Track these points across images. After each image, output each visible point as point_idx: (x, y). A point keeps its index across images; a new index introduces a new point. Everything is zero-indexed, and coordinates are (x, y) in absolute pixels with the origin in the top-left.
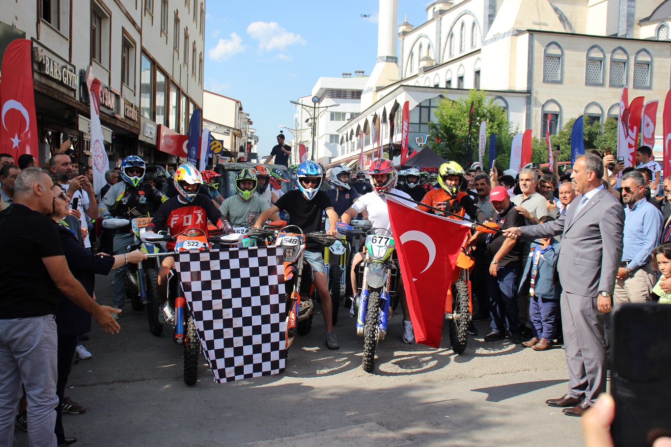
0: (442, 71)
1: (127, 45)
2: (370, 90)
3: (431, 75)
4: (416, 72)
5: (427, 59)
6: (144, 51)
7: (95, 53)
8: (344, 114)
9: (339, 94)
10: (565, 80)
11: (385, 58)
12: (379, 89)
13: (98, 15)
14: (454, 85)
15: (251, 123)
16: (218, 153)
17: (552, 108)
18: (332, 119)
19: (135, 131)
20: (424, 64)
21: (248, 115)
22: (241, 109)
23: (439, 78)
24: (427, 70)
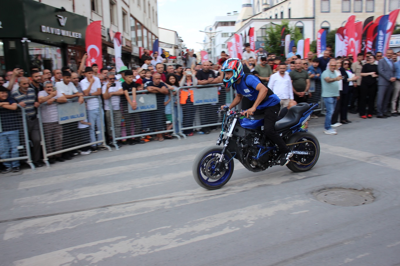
0: (273, 10)
1: (124, 14)
2: (239, 21)
3: (268, 12)
4: (261, 11)
5: (266, 4)
6: (131, 16)
7: (112, 20)
8: (228, 33)
9: (225, 24)
10: (332, 11)
11: (246, 5)
12: (244, 20)
13: (112, 4)
14: (279, 17)
15: (182, 41)
16: (168, 58)
17: (325, 25)
18: (222, 37)
19: (130, 51)
20: (265, 7)
21: (181, 38)
22: (177, 35)
23: (272, 13)
24: (266, 9)
